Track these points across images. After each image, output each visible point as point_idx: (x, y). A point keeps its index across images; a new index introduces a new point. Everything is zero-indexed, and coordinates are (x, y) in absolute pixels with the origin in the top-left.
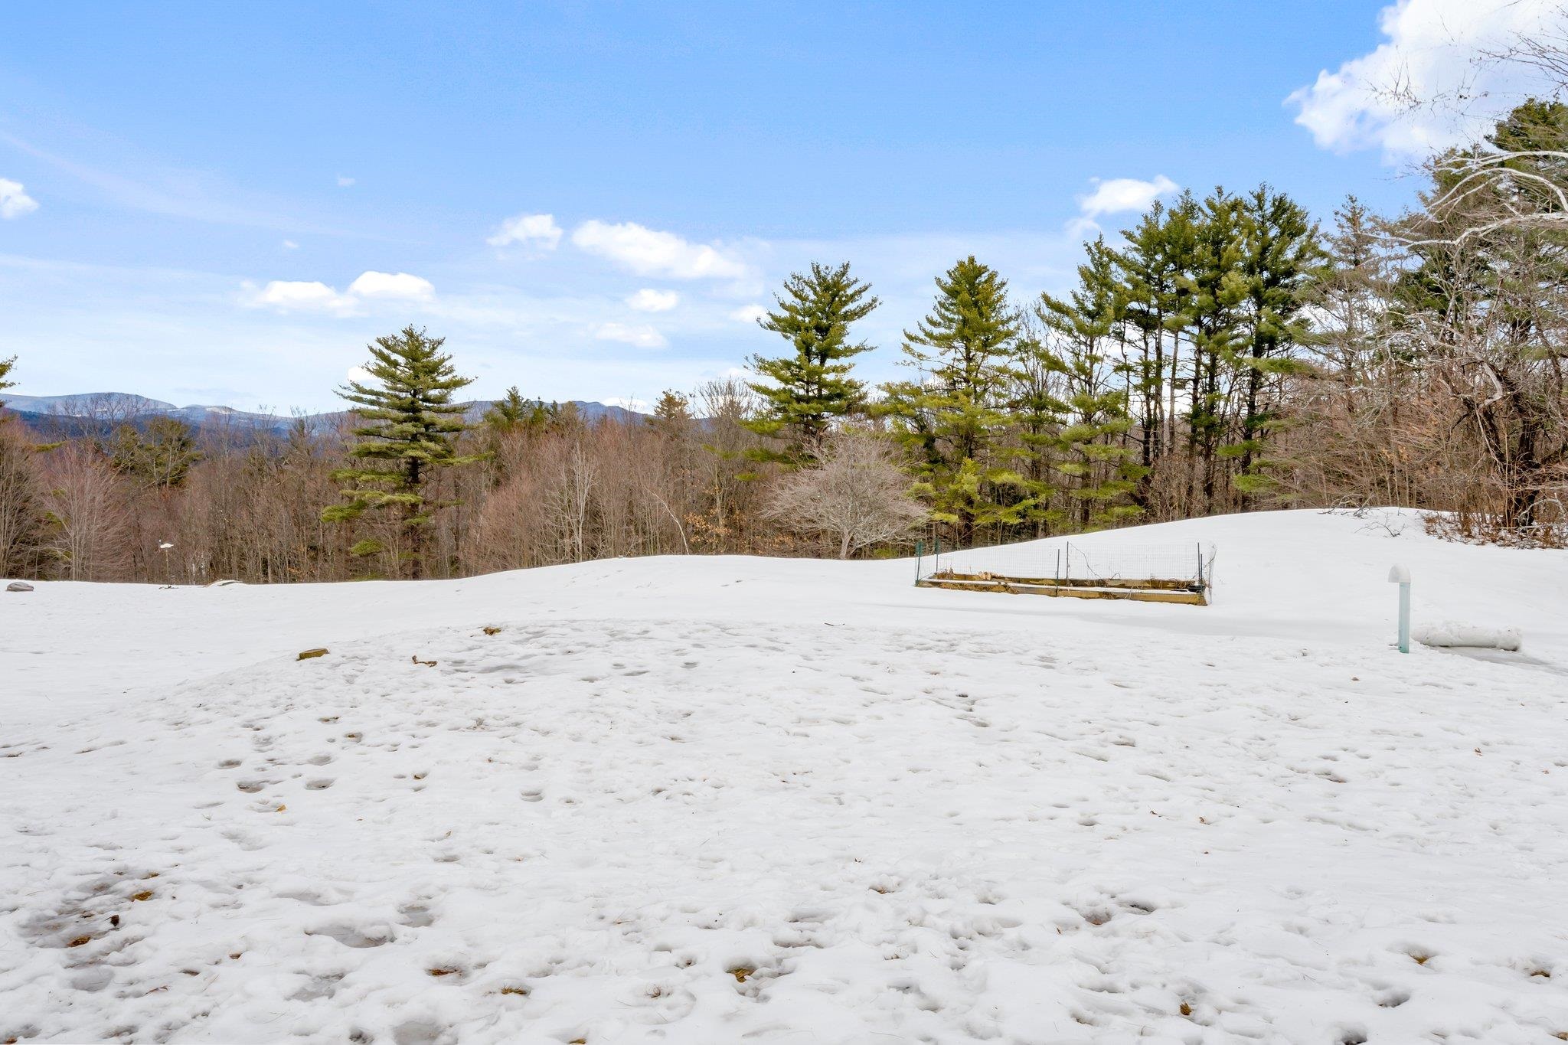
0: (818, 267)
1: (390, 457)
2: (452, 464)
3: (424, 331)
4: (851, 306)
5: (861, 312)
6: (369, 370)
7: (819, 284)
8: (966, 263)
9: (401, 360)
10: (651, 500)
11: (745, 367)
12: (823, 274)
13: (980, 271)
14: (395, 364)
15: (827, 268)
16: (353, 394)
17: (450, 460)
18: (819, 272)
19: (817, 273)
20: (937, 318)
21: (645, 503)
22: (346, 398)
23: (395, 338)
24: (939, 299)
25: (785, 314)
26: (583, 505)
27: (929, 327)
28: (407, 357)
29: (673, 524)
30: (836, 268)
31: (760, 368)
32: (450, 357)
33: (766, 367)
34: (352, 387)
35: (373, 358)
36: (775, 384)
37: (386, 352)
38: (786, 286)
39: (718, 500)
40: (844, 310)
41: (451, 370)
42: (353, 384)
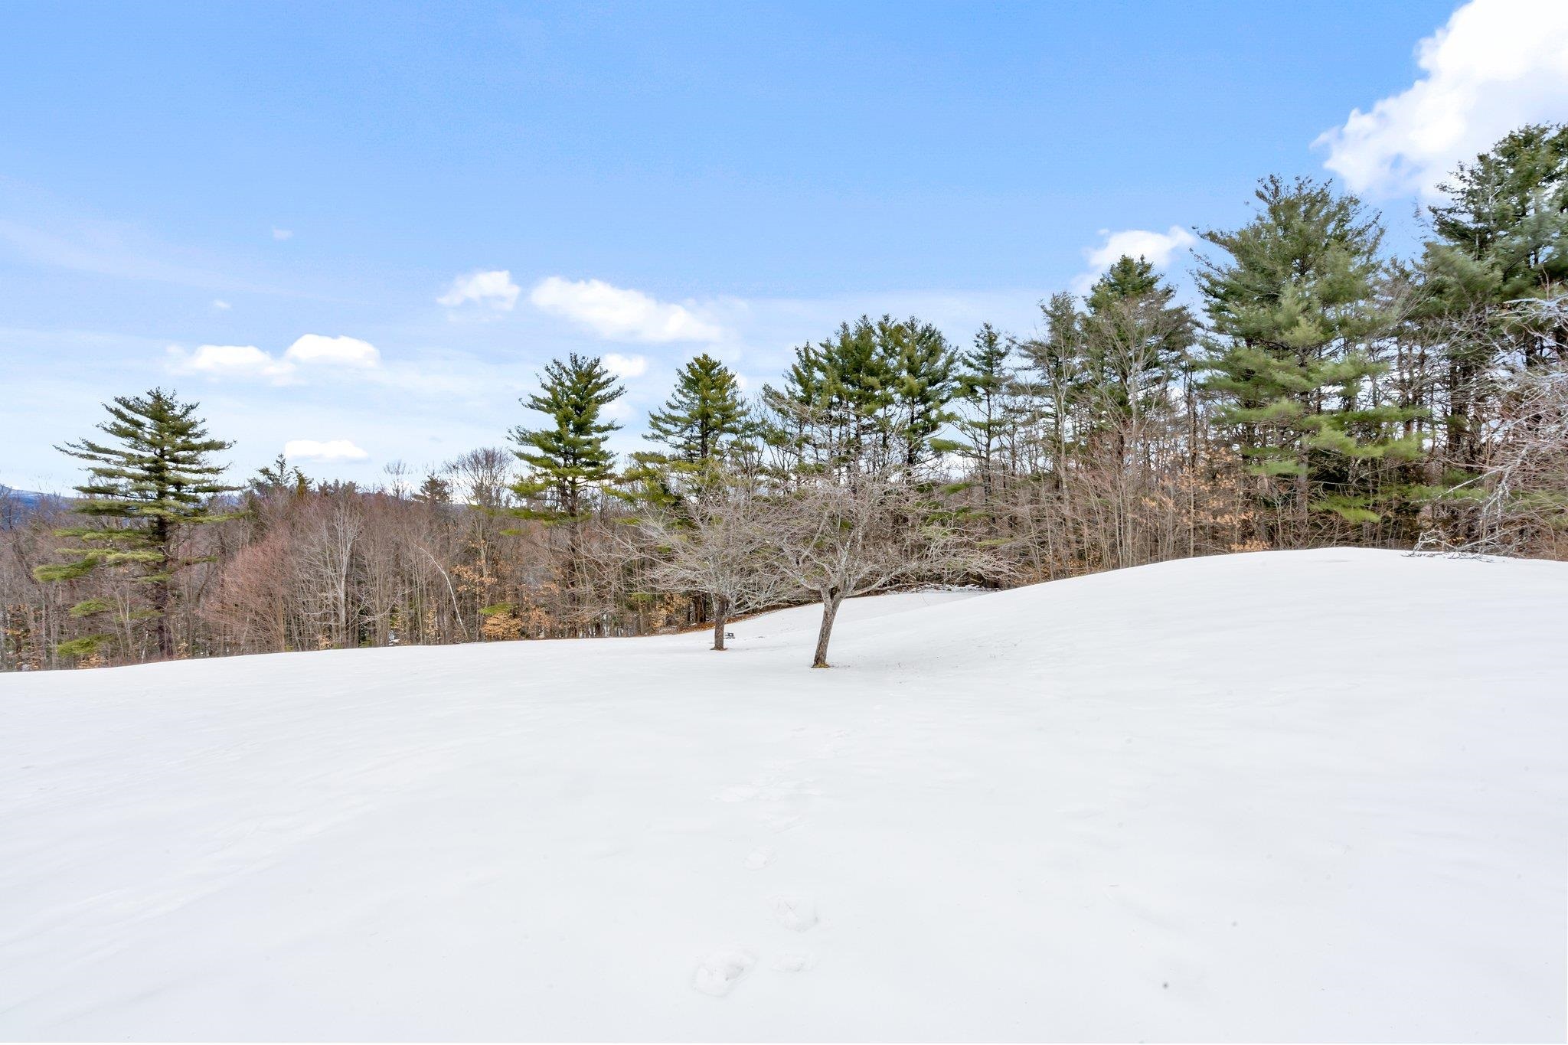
0: (576, 356)
1: (129, 515)
2: (202, 522)
3: (174, 394)
4: (602, 393)
5: (611, 398)
6: (105, 429)
7: (576, 372)
8: (701, 358)
9: (147, 421)
10: (417, 554)
11: (508, 438)
12: (579, 363)
13: (714, 365)
14: (139, 425)
15: (584, 358)
16: (85, 452)
17: (200, 518)
18: (576, 361)
19: (574, 361)
20: (675, 403)
21: (411, 556)
22: (73, 454)
23: (138, 399)
24: (677, 387)
25: (548, 395)
26: (345, 559)
27: (668, 411)
28: (152, 418)
29: (440, 575)
30: (590, 360)
31: (523, 439)
32: (204, 421)
33: (528, 439)
34: (83, 446)
35: (113, 418)
36: (537, 452)
37: (125, 411)
38: (548, 370)
39: (482, 552)
40: (596, 395)
41: (204, 432)
42: (86, 442)
